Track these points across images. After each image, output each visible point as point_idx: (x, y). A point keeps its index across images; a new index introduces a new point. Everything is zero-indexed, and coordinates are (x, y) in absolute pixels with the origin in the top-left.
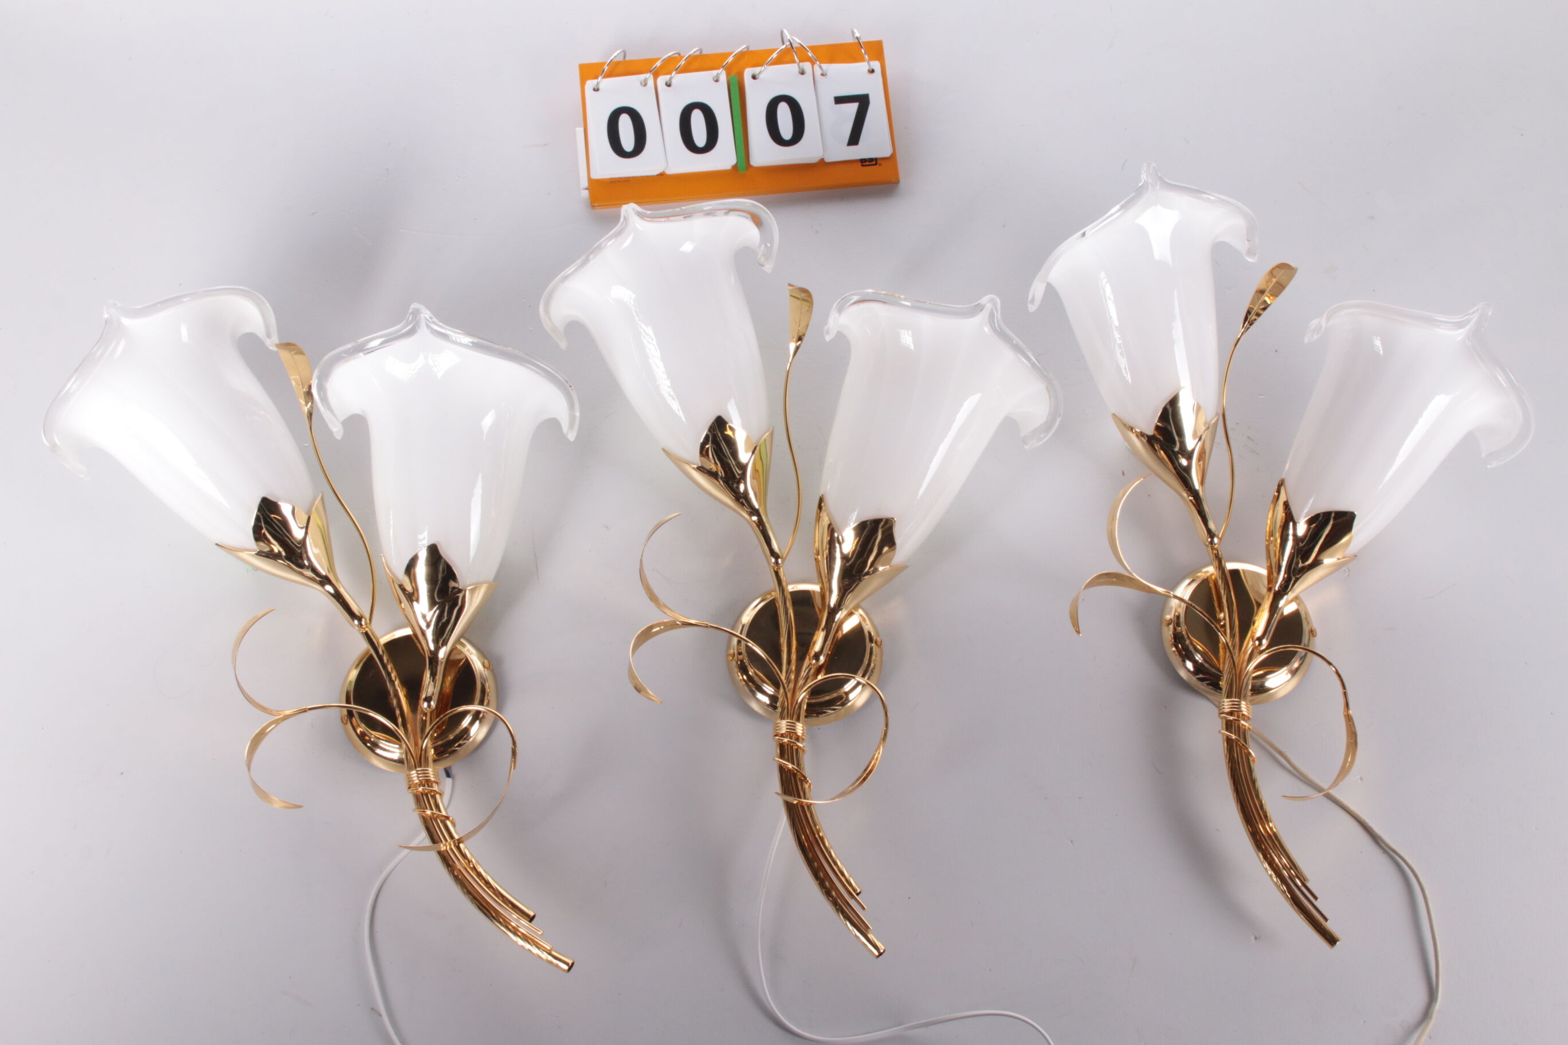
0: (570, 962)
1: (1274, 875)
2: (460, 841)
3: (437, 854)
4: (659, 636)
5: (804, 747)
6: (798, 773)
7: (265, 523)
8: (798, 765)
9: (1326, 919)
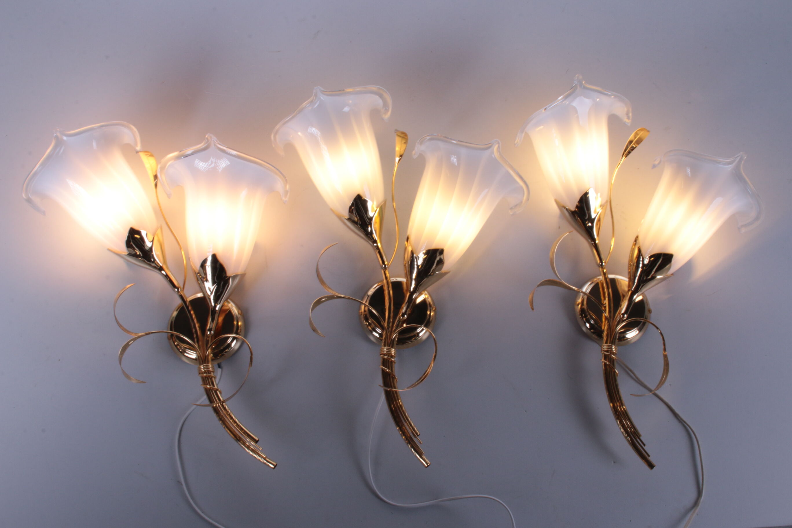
0: (275, 464)
1: (624, 432)
2: (223, 402)
3: (212, 408)
4: (324, 303)
5: (395, 360)
6: (391, 374)
7: (132, 239)
8: (392, 370)
9: (649, 456)
